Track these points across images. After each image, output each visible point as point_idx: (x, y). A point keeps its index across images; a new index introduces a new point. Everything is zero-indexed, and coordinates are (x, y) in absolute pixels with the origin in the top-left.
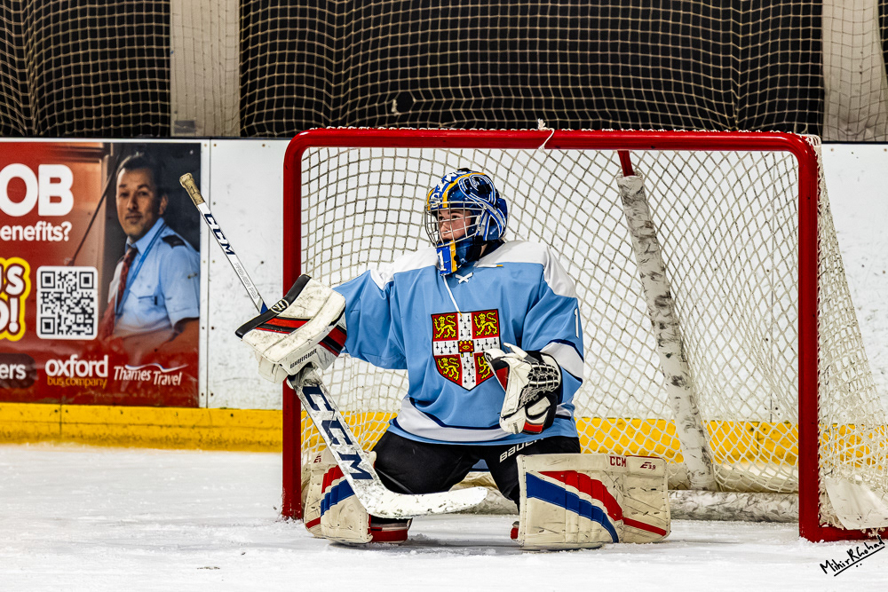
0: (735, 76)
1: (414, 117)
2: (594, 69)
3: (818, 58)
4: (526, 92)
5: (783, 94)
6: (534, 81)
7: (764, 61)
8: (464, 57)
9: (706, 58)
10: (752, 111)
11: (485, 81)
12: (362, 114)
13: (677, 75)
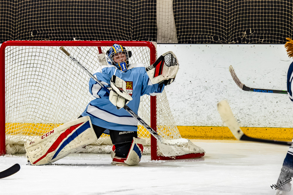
0: (131, 24)
1: (38, 37)
2: (90, 23)
3: (155, 19)
4: (70, 29)
5: (145, 29)
6: (73, 26)
7: (140, 20)
8: (52, 19)
9: (123, 19)
10: (136, 35)
11: (58, 26)
12: (22, 36)
13: (114, 24)
